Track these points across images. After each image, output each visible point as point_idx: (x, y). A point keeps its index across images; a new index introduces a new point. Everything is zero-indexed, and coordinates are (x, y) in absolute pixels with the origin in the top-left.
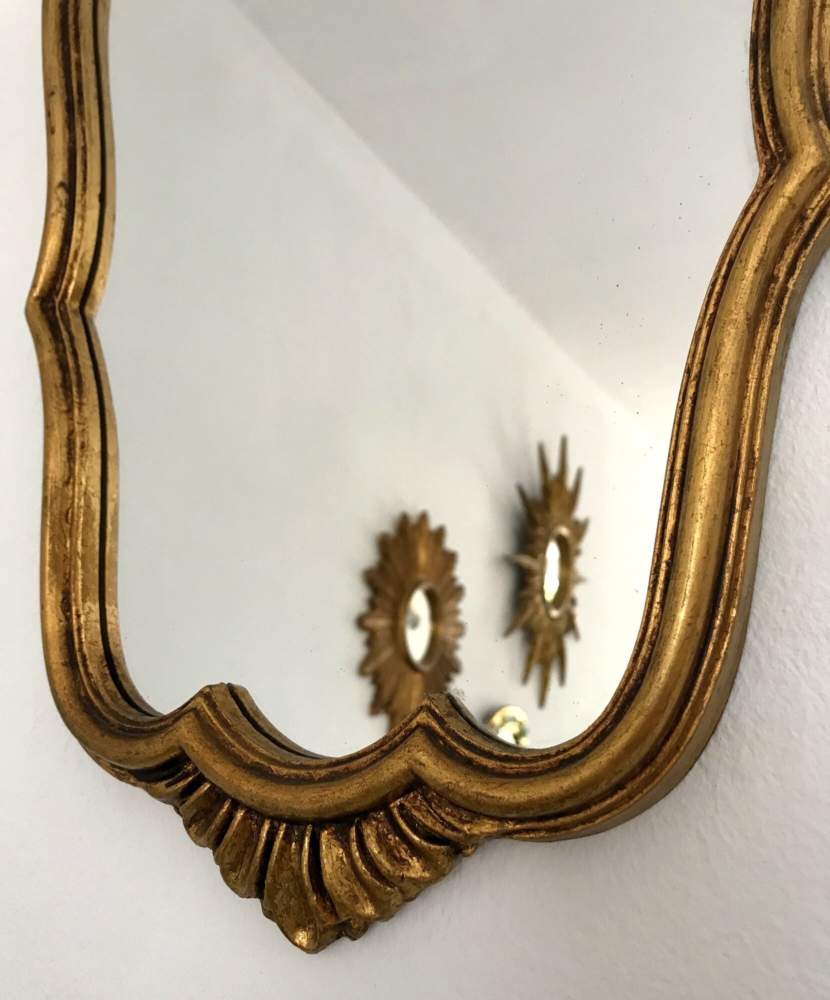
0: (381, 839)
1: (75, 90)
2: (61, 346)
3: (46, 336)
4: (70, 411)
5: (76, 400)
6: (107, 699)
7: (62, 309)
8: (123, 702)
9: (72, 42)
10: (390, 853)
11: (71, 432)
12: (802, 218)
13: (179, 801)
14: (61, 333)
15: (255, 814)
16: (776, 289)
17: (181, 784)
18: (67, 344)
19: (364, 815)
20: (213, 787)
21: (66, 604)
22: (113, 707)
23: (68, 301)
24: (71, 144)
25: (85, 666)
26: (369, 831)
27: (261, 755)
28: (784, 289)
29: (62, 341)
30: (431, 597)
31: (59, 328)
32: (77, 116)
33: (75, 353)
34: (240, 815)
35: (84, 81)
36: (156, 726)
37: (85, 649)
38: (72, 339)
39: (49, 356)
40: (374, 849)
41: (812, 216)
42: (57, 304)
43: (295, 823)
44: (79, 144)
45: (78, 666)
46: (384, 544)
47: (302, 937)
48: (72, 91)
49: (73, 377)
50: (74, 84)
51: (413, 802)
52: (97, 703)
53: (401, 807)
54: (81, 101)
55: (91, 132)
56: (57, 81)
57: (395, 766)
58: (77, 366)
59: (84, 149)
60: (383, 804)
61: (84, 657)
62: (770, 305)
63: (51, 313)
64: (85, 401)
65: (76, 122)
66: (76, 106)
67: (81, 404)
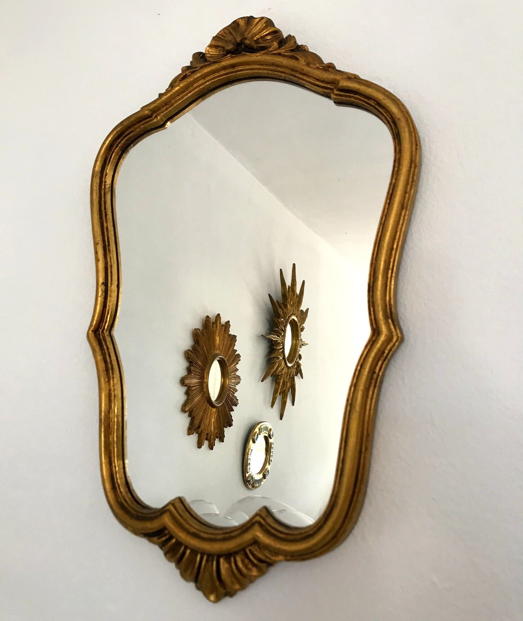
0: (243, 561)
1: (106, 240)
2: (103, 351)
3: (97, 349)
4: (109, 381)
5: (111, 376)
6: (129, 502)
7: (103, 334)
8: (135, 503)
9: (104, 218)
10: (246, 566)
11: (110, 390)
12: (384, 352)
13: (162, 546)
14: (103, 346)
15: (194, 552)
16: (375, 376)
17: (164, 539)
18: (106, 351)
19: (236, 553)
20: (177, 540)
21: (110, 463)
22: (132, 506)
23: (105, 331)
24: (106, 265)
25: (120, 489)
26: (238, 559)
27: (196, 529)
28: (378, 375)
29: (104, 350)
30: (222, 363)
31: (102, 344)
32: (108, 252)
33: (109, 355)
34: (188, 552)
35: (110, 236)
36: (153, 515)
37: (119, 481)
38: (108, 348)
39: (99, 358)
40: (240, 565)
41: (387, 352)
42: (101, 333)
43: (210, 556)
44: (109, 264)
45: (116, 489)
46: (196, 335)
47: (212, 598)
48: (105, 241)
49: (110, 366)
50: (106, 238)
51: (254, 549)
52: (126, 505)
53: (250, 550)
54: (109, 245)
55: (113, 258)
56: (99, 238)
57: (248, 537)
58: (111, 361)
59: (111, 266)
60: (244, 550)
61: (118, 484)
62: (373, 382)
63: (98, 336)
64: (115, 376)
65: (107, 255)
66: (107, 248)
67: (113, 378)
